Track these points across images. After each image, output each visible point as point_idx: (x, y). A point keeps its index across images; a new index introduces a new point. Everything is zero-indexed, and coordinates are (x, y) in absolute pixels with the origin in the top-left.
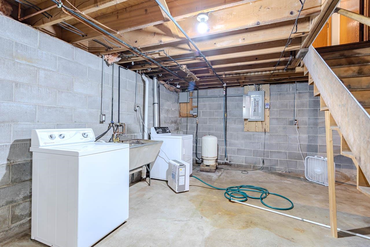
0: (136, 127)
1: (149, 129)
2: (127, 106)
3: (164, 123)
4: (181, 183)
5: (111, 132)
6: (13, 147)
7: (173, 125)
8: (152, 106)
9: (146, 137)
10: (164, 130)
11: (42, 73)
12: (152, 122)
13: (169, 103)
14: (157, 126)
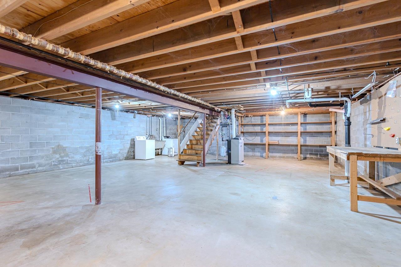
0: (157, 136)
1: (162, 137)
2: (154, 129)
3: (168, 134)
4: (171, 154)
5: (149, 137)
6: (131, 140)
7: (174, 135)
8: (163, 128)
9: (160, 140)
10: (168, 137)
11: (135, 123)
12: (163, 134)
13: (171, 126)
14: (165, 136)
